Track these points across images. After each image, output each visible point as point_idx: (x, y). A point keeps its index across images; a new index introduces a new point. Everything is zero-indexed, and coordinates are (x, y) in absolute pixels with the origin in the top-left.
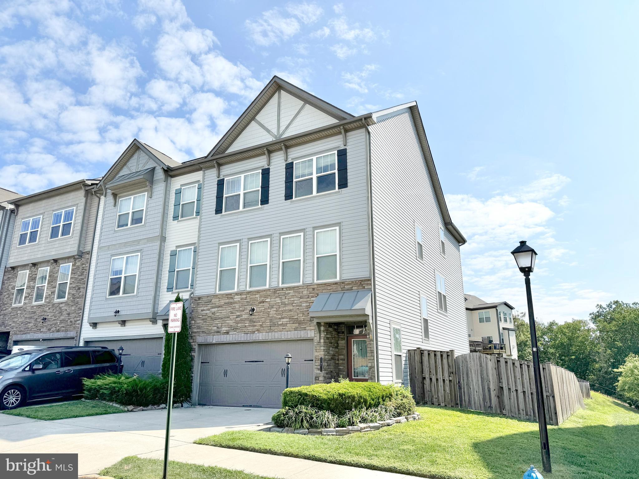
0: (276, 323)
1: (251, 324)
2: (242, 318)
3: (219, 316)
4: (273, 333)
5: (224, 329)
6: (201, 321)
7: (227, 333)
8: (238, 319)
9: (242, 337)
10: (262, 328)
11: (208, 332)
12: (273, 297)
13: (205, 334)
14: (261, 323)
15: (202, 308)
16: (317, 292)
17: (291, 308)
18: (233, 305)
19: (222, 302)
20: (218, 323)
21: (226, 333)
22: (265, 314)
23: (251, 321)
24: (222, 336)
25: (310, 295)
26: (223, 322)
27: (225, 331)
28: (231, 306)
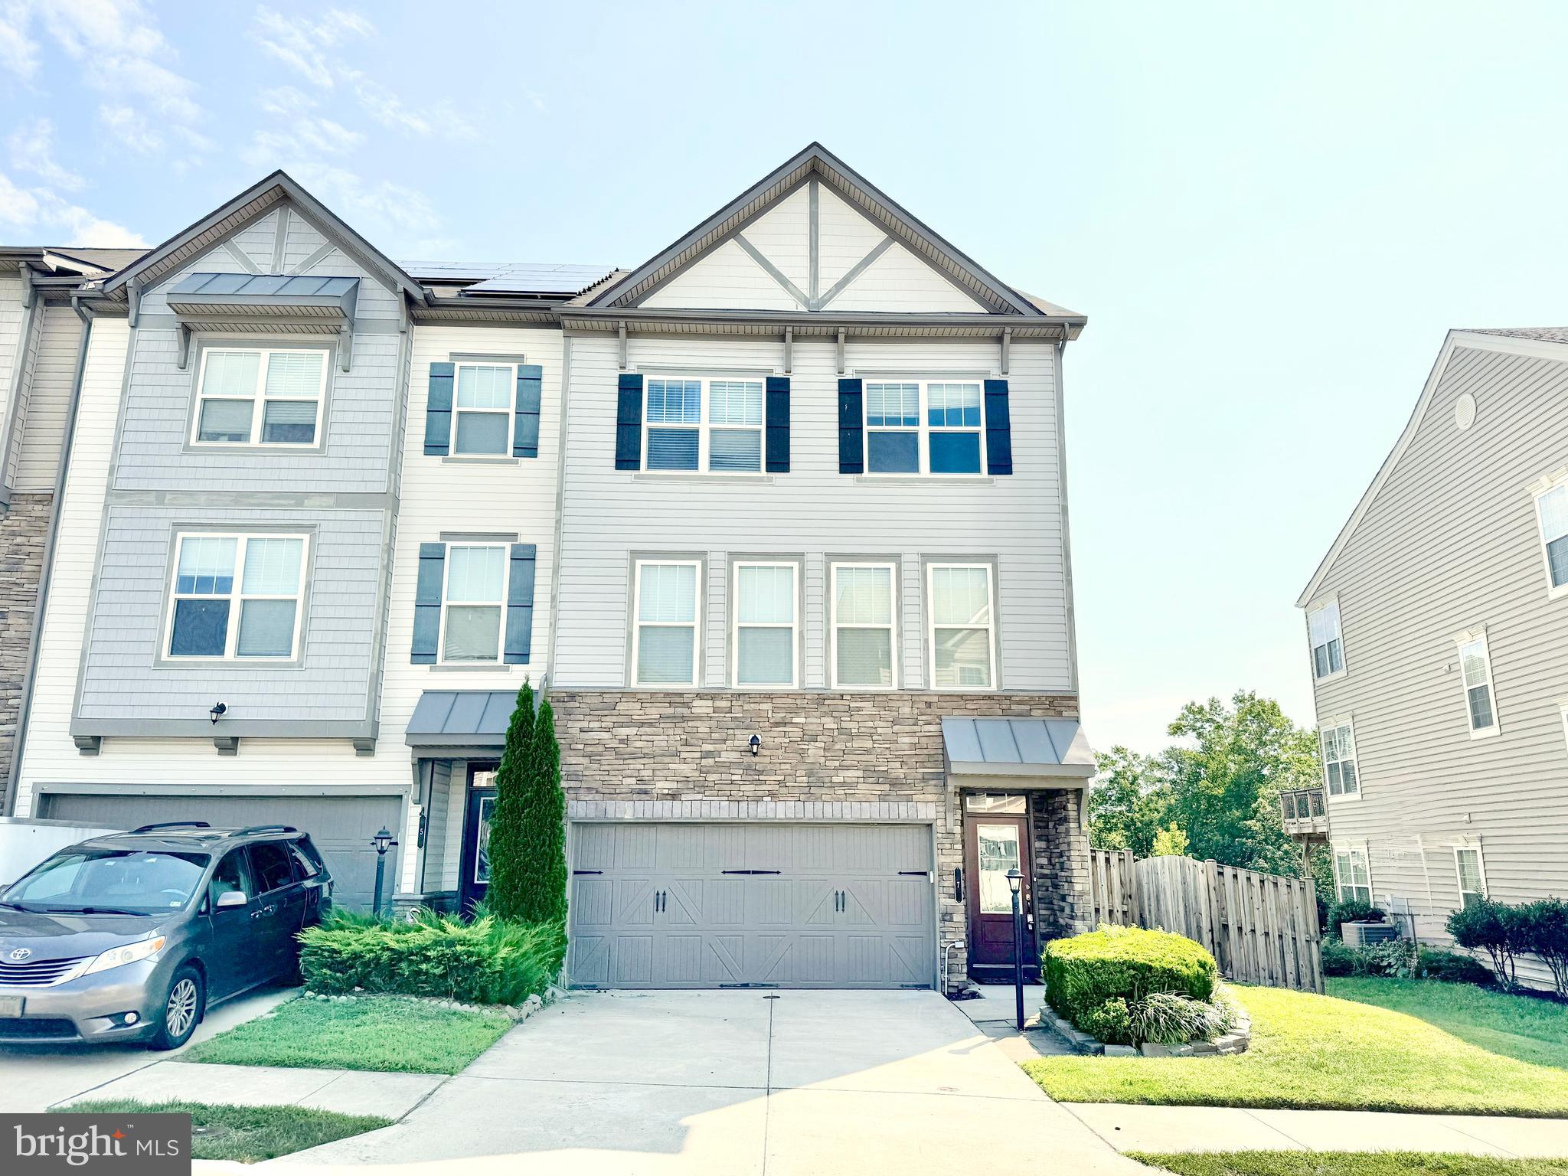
0: (827, 780)
1: (750, 778)
2: (717, 759)
3: (644, 751)
4: (819, 805)
5: (662, 786)
6: (581, 760)
7: (674, 796)
8: (710, 761)
9: (721, 809)
10: (784, 790)
11: (607, 791)
12: (815, 714)
13: (598, 797)
14: (782, 778)
15: (585, 724)
16: (939, 712)
17: (869, 745)
18: (690, 724)
19: (653, 713)
20: (642, 767)
21: (669, 797)
22: (791, 755)
23: (747, 769)
24: (658, 804)
25: (920, 718)
26: (659, 766)
27: (666, 791)
28: (684, 725)
